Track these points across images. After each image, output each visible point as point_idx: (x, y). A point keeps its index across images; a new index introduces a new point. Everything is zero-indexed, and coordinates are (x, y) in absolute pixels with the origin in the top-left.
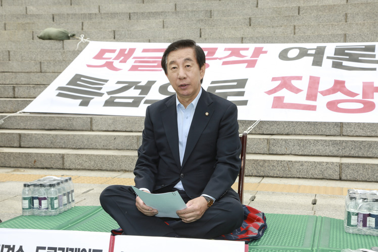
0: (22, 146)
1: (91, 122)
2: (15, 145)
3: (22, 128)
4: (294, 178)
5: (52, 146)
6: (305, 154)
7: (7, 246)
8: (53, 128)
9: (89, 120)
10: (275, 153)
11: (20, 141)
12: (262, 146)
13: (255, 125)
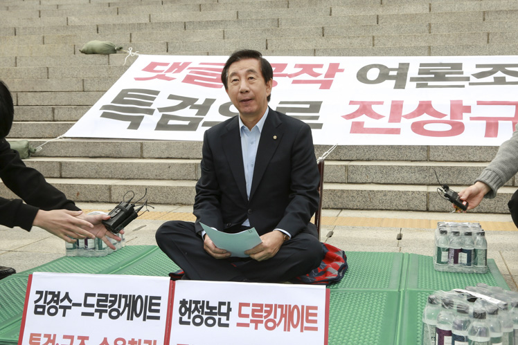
0: (63, 176)
1: (141, 148)
2: (56, 175)
3: (63, 155)
4: (376, 209)
5: (97, 176)
6: (389, 182)
7: (50, 293)
8: (98, 155)
9: (139, 146)
10: (354, 181)
11: (60, 171)
12: (339, 174)
13: (332, 149)
